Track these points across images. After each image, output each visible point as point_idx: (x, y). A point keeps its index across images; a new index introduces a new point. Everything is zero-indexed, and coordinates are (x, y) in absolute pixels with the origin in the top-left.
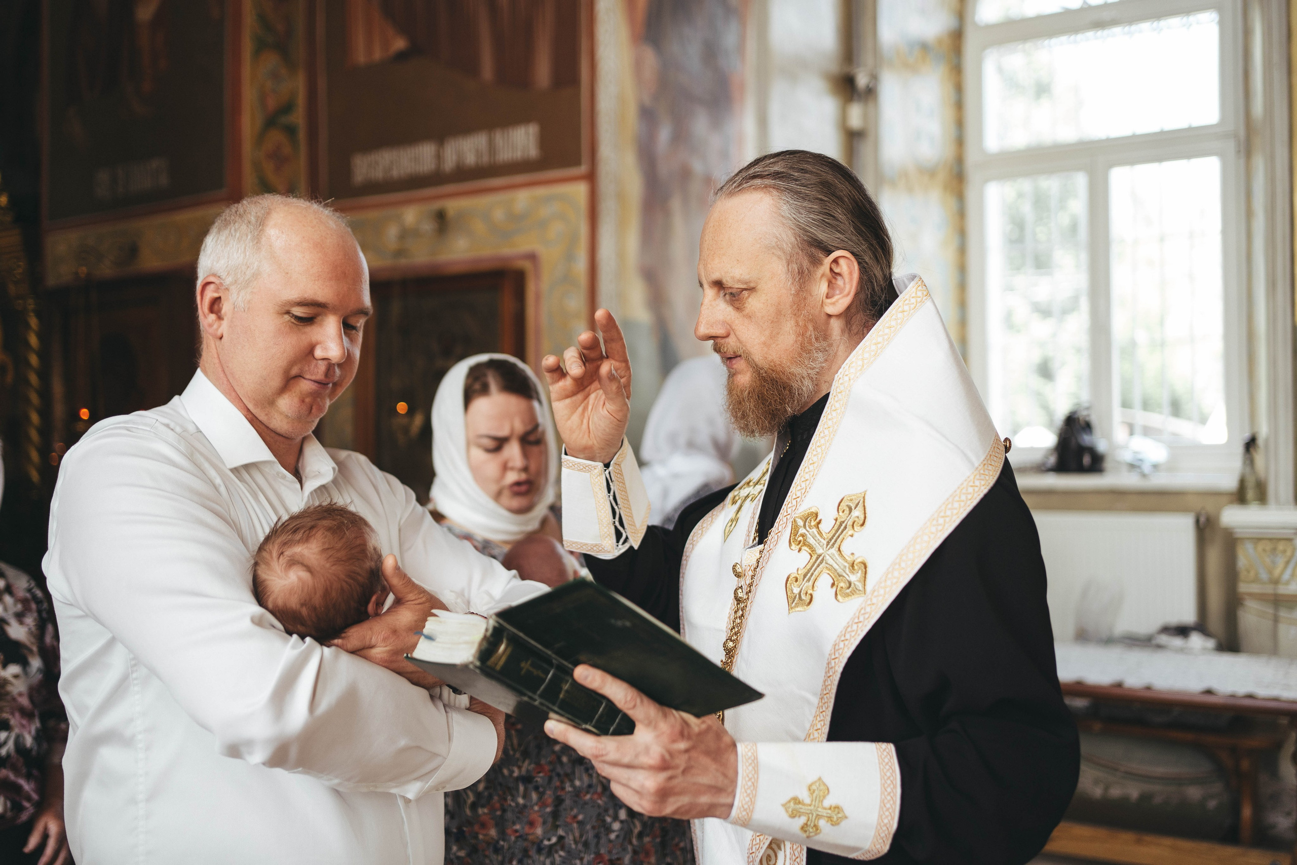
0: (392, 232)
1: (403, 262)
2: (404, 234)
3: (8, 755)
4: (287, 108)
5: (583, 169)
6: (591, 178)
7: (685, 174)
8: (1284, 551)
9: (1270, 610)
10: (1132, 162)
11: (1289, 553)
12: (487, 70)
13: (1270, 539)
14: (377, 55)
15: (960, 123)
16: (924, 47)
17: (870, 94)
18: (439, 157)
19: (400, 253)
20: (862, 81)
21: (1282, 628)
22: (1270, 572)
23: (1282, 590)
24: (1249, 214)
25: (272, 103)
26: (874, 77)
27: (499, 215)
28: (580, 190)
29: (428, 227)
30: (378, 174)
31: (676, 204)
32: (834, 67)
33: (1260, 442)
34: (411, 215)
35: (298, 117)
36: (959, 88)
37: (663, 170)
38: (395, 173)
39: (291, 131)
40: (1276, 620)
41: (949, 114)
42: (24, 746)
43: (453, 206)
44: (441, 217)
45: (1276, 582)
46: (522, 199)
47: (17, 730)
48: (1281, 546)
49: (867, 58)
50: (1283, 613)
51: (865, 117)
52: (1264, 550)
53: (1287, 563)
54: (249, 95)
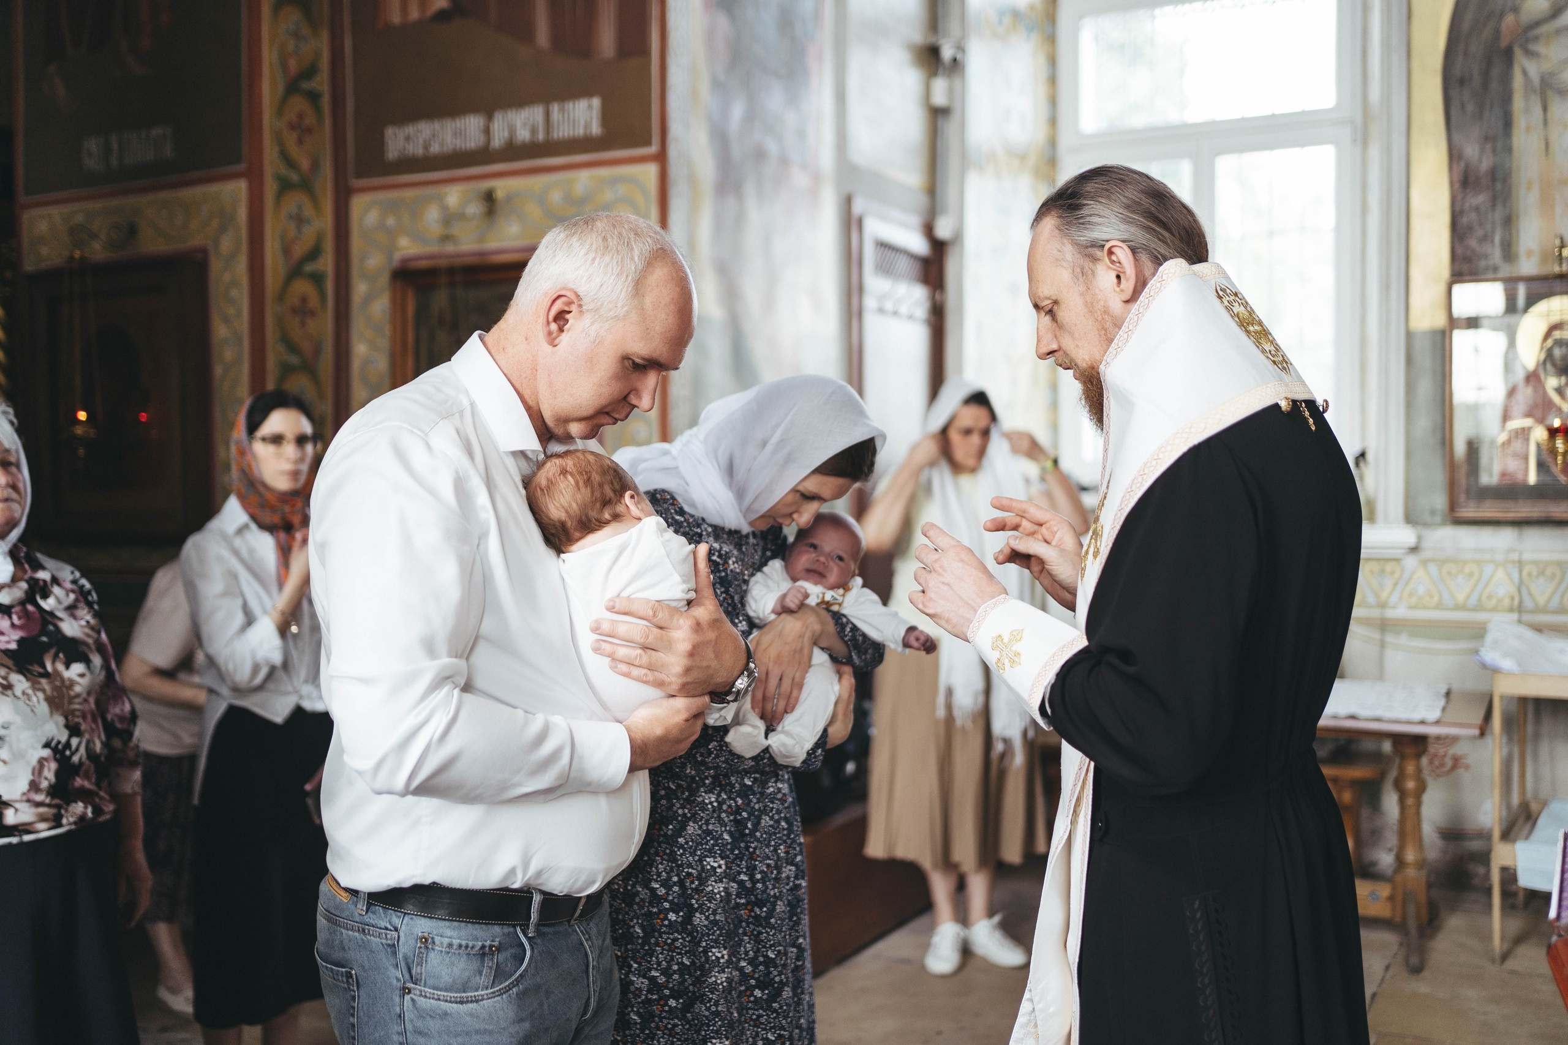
0: (432, 215)
1: (450, 248)
2: (449, 218)
3: (81, 763)
4: (310, 72)
5: (654, 149)
6: (661, 158)
7: (760, 155)
8: (1393, 573)
9: (1376, 635)
10: (1241, 149)
11: (1397, 575)
12: (543, 36)
13: (1378, 560)
14: (414, 14)
15: (1053, 102)
16: (1016, 15)
17: (956, 66)
18: (487, 131)
19: (446, 238)
20: (947, 53)
21: (1389, 654)
22: (1377, 596)
23: (1390, 613)
24: (1364, 209)
25: (293, 65)
26: (961, 48)
27: (556, 197)
28: (649, 172)
29: (475, 209)
30: (416, 149)
31: (749, 189)
32: (917, 35)
33: (1370, 456)
34: (453, 196)
35: (322, 83)
36: (1053, 61)
37: (736, 152)
38: (435, 148)
39: (313, 97)
40: (1383, 645)
41: (1042, 90)
42: (95, 752)
43: (502, 187)
44: (489, 197)
45: (1383, 605)
46: (583, 180)
47: (87, 736)
48: (1389, 567)
49: (953, 26)
50: (1390, 638)
51: (950, 92)
52: (1372, 572)
53: (1395, 585)
54: (269, 56)
